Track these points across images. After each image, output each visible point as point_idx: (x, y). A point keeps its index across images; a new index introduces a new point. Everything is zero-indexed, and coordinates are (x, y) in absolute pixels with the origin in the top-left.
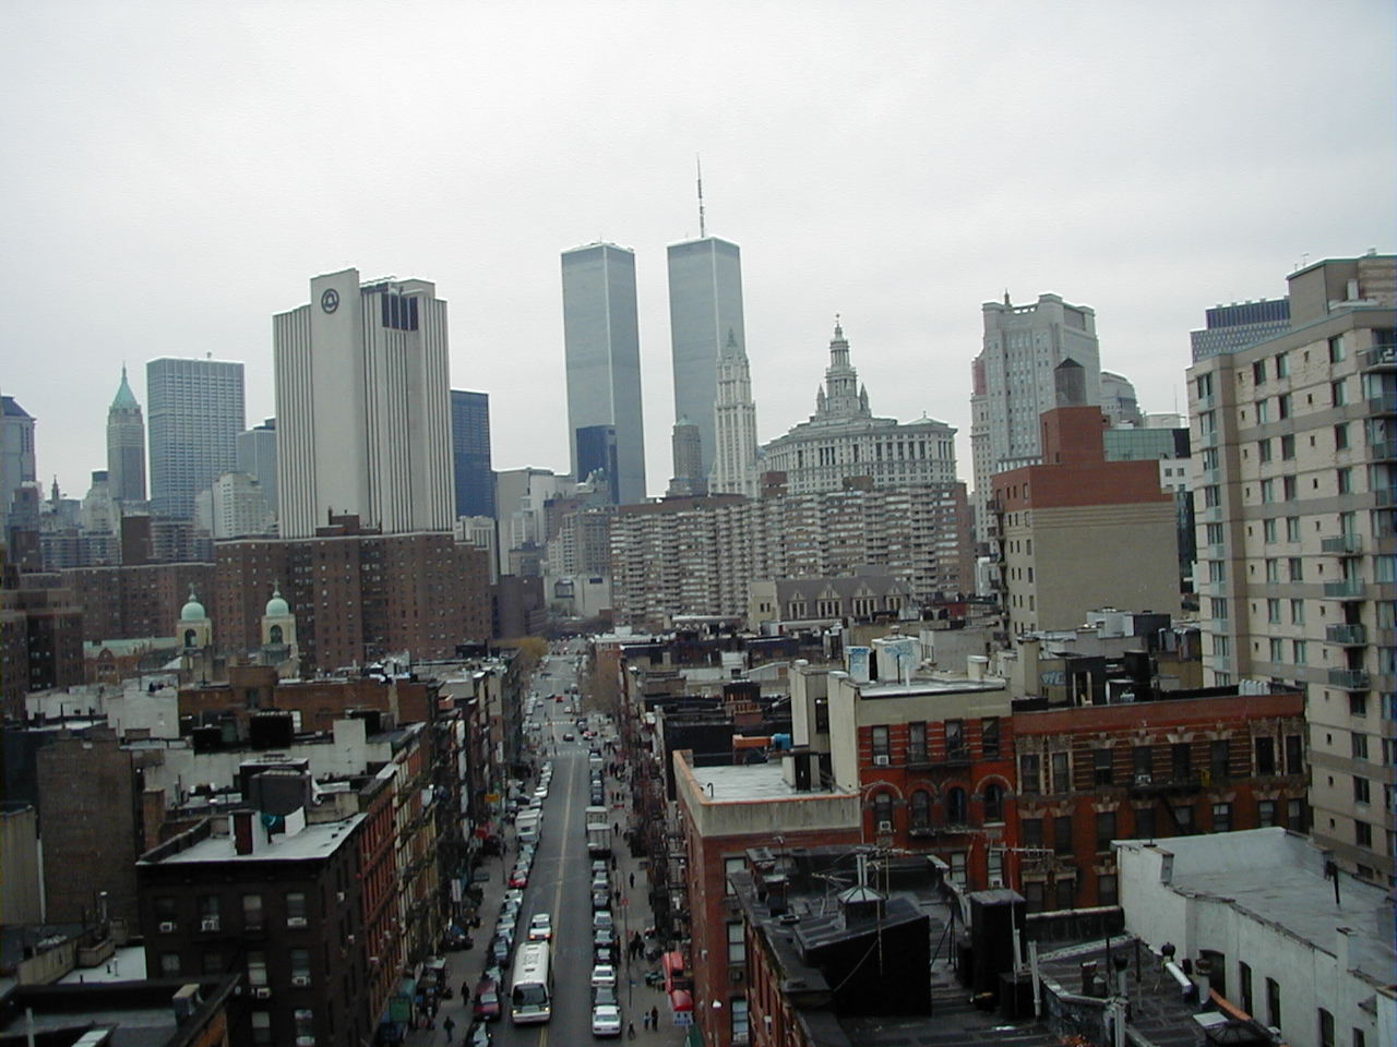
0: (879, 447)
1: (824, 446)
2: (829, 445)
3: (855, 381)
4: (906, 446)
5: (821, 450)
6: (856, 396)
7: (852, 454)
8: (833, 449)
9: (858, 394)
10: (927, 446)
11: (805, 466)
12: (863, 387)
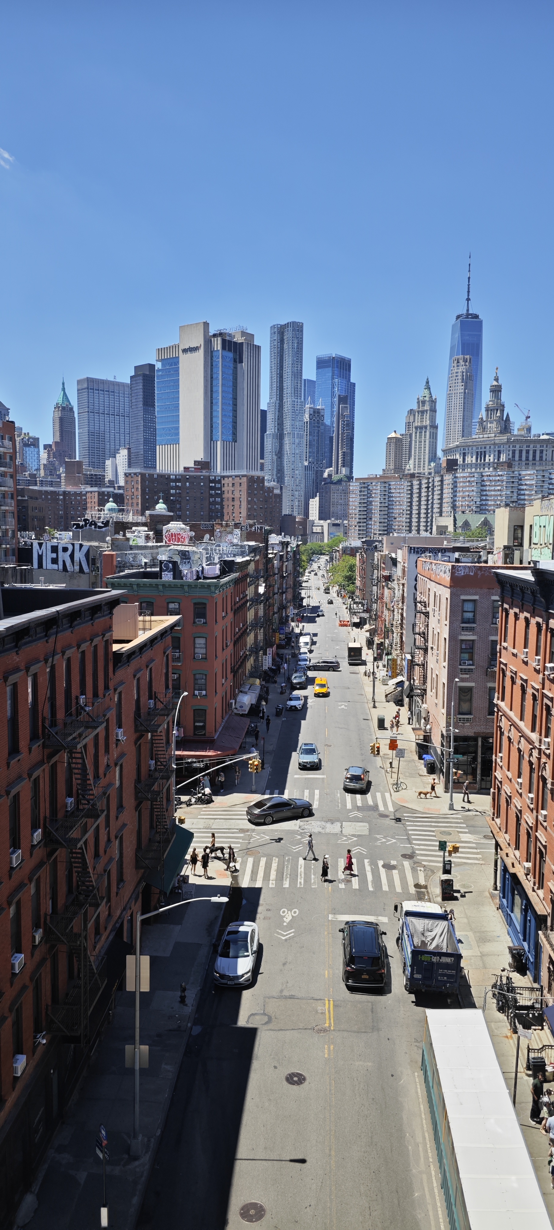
0: (514, 452)
1: (479, 450)
2: (483, 450)
3: (503, 411)
4: (531, 453)
5: (477, 452)
6: (503, 420)
7: (497, 455)
8: (485, 452)
9: (504, 419)
10: (545, 452)
11: (466, 462)
12: (508, 415)
